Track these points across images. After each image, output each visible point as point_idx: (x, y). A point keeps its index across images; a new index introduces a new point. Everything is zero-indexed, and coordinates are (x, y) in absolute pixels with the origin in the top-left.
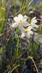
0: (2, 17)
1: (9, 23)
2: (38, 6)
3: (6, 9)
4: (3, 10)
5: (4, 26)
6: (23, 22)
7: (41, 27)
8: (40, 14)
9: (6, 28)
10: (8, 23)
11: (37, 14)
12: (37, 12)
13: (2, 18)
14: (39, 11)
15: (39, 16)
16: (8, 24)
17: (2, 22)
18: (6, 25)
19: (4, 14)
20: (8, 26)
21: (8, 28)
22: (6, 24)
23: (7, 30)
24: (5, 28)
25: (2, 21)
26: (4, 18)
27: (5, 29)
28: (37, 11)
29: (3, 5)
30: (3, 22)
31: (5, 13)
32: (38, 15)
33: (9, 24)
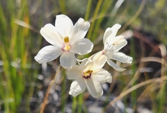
0: (19, 56)
1: (45, 77)
2: (152, 13)
3: (31, 23)
4: (20, 28)
5: (27, 88)
6: (77, 44)
7: (163, 87)
8: (157, 42)
9: (35, 95)
10: (40, 77)
11: (147, 40)
12: (148, 34)
13: (19, 61)
14: (154, 30)
15: (155, 48)
16: (41, 82)
17: (17, 73)
18: (33, 84)
19: (26, 45)
20: (40, 86)
21: (41, 94)
22: (32, 78)
23: (40, 101)
24: (31, 94)
25: (20, 69)
26: (25, 60)
27: (31, 99)
28: (147, 28)
29: (20, 12)
30: (22, 74)
31: (29, 41)
32: (152, 46)
33: (47, 81)
